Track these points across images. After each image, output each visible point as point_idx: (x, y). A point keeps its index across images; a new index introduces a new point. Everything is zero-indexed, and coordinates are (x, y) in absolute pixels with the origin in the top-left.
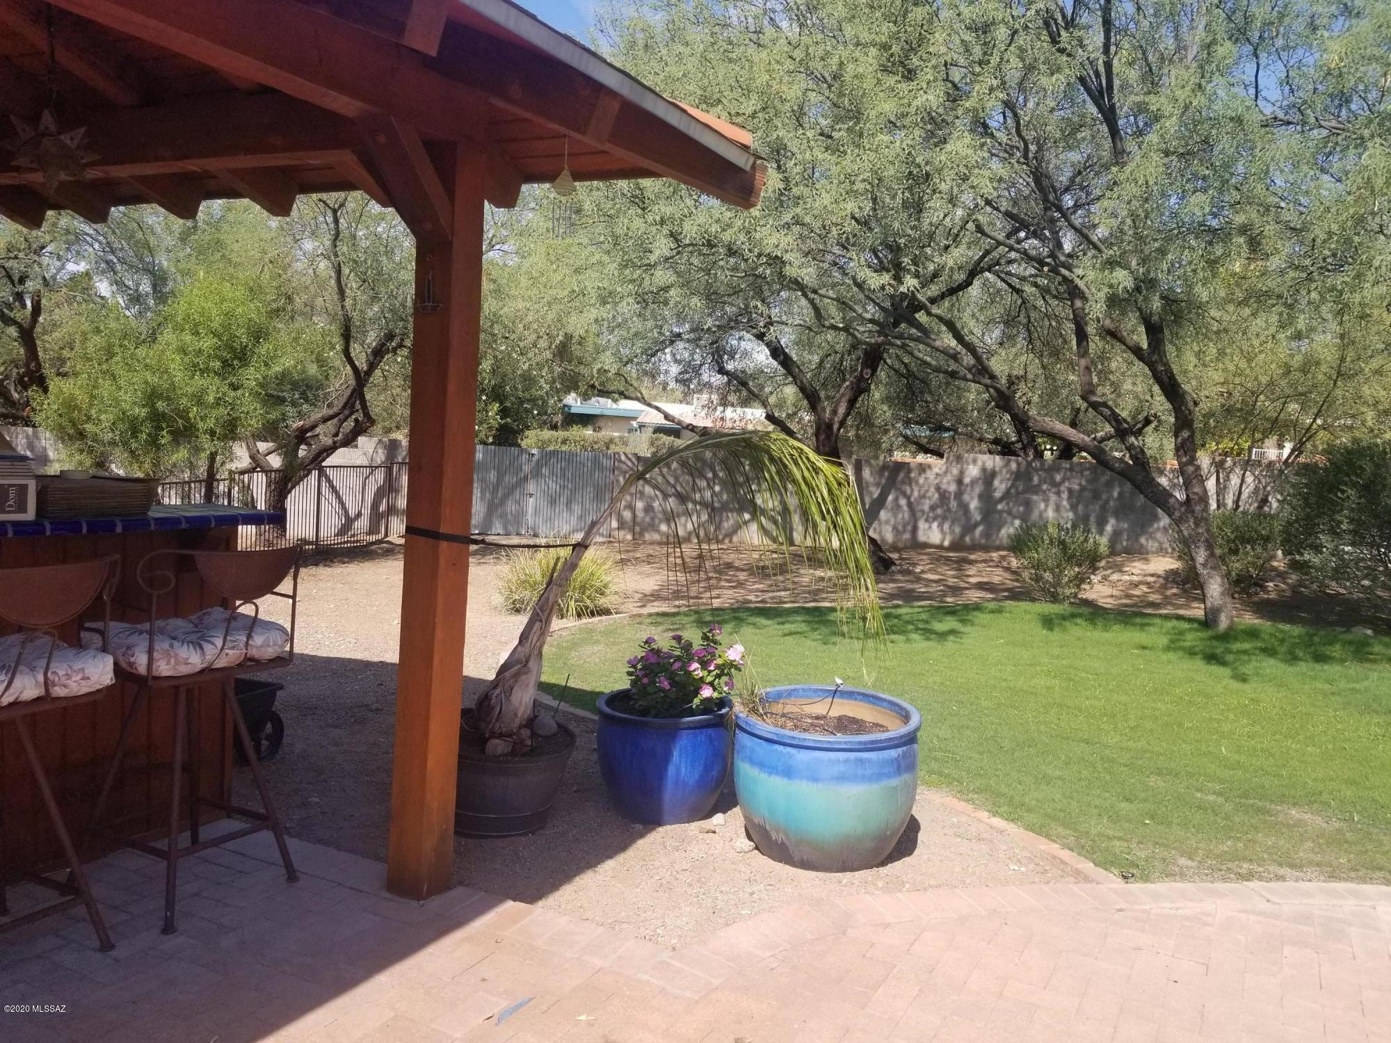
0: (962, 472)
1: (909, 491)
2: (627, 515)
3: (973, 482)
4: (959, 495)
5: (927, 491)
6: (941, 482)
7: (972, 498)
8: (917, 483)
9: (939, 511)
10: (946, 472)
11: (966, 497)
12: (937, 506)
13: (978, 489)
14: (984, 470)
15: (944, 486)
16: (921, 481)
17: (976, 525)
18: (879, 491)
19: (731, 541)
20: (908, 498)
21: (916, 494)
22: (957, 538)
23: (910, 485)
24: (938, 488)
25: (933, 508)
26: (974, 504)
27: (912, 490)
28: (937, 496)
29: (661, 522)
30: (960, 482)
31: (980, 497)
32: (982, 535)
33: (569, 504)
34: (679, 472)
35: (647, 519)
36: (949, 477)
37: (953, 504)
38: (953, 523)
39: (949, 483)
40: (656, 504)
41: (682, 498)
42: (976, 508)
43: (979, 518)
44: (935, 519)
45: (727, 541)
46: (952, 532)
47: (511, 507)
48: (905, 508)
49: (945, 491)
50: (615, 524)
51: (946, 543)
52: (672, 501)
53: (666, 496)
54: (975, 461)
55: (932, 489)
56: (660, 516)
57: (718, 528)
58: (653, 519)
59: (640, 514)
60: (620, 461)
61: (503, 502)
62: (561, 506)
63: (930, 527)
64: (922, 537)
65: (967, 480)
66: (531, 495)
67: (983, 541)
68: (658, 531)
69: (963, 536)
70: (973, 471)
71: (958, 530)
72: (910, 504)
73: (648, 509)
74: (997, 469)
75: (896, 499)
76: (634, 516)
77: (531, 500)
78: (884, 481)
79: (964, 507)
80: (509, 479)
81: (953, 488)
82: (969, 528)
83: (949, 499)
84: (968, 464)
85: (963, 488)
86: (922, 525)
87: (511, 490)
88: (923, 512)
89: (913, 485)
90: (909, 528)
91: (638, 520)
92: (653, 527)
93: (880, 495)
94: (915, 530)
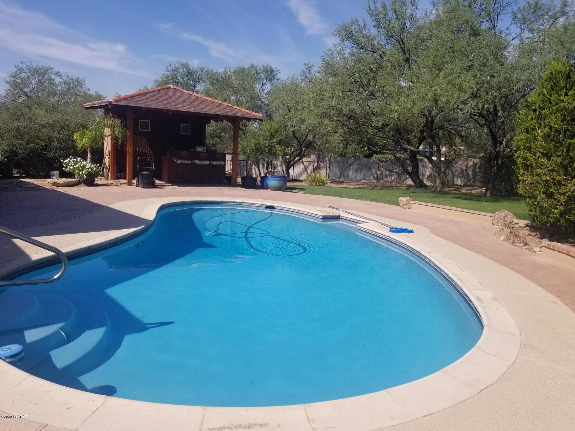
0: (467, 164)
1: (452, 169)
2: (375, 175)
3: (470, 167)
4: (466, 170)
5: (457, 169)
6: (461, 166)
7: (470, 171)
8: (455, 167)
9: (461, 175)
10: (463, 164)
11: (468, 171)
12: (460, 174)
13: (472, 169)
14: (474, 163)
15: (462, 168)
16: (456, 166)
17: (471, 179)
18: (444, 169)
19: (403, 183)
20: (452, 171)
21: (454, 170)
22: (465, 183)
23: (453, 167)
24: (460, 168)
25: (459, 174)
26: (470, 173)
27: (453, 169)
28: (460, 170)
29: (385, 177)
30: (467, 166)
31: (473, 171)
32: (472, 182)
33: (361, 172)
34: (390, 164)
35: (381, 177)
36: (464, 165)
37: (465, 173)
38: (464, 179)
39: (463, 167)
40: (383, 173)
41: (391, 171)
42: (471, 174)
43: (472, 177)
44: (459, 177)
45: (402, 183)
46: (464, 181)
47: (346, 173)
48: (451, 174)
49: (463, 169)
50: (372, 178)
51: (462, 185)
52: (387, 172)
53: (386, 170)
54: (471, 160)
55: (459, 169)
56: (385, 176)
57: (400, 179)
58: (382, 176)
59: (379, 175)
60: (374, 161)
61: (344, 172)
62: (358, 173)
63: (458, 180)
64: (455, 183)
65: (469, 166)
66: (351, 170)
67: (473, 184)
68: (384, 180)
69: (467, 182)
70: (471, 163)
71: (466, 180)
72: (452, 173)
73: (381, 174)
74: (478, 163)
75: (449, 171)
76: (377, 176)
77: (351, 171)
78: (445, 166)
79: (468, 174)
80: (346, 165)
81: (465, 168)
82: (469, 180)
83: (464, 171)
84: (469, 161)
85: (468, 168)
86: (456, 179)
87: (346, 168)
88: (456, 175)
89: (454, 167)
90: (452, 180)
91: (378, 177)
92: (383, 179)
93: (445, 170)
94: (454, 180)
